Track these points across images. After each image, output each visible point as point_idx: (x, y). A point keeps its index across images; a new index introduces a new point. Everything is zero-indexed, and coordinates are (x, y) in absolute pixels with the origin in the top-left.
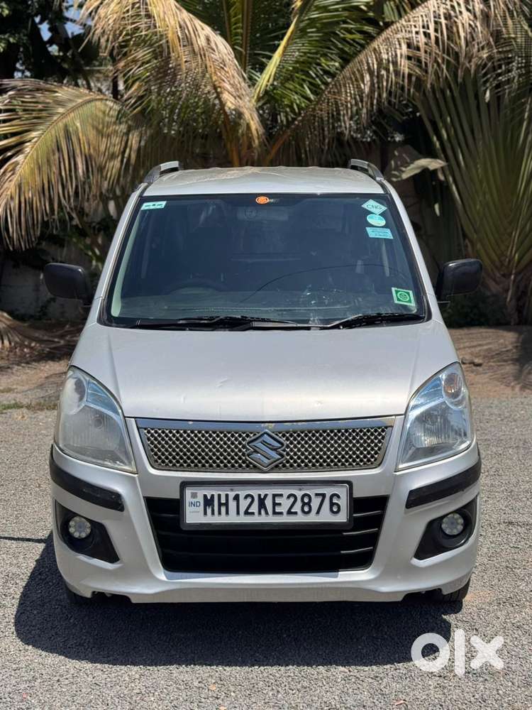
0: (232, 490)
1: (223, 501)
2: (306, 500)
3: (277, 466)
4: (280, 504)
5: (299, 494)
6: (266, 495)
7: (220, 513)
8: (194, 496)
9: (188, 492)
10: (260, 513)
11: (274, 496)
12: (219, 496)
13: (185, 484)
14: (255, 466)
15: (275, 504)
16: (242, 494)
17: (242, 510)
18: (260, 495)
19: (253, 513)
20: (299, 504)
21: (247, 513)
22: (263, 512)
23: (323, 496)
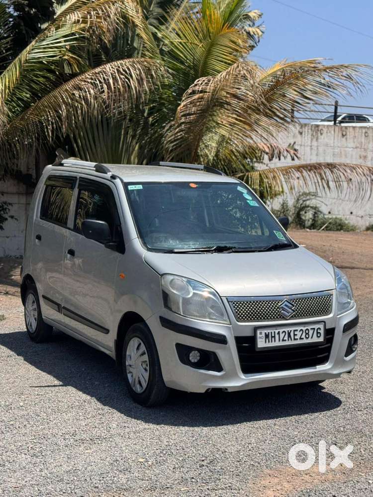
0: (276, 329)
1: (273, 335)
2: (307, 332)
3: (292, 316)
4: (296, 335)
5: (304, 329)
6: (291, 331)
7: (272, 341)
8: (261, 333)
9: (258, 332)
10: (288, 340)
11: (295, 331)
12: (271, 332)
13: (256, 329)
14: (283, 317)
15: (295, 335)
16: (281, 331)
17: (281, 339)
18: (288, 331)
19: (285, 340)
20: (304, 334)
21: (283, 340)
22: (290, 339)
23: (314, 329)
